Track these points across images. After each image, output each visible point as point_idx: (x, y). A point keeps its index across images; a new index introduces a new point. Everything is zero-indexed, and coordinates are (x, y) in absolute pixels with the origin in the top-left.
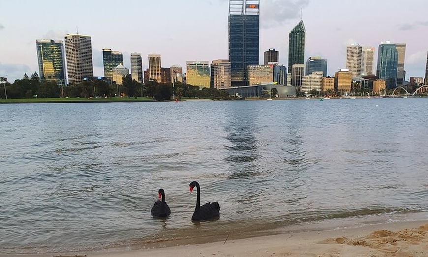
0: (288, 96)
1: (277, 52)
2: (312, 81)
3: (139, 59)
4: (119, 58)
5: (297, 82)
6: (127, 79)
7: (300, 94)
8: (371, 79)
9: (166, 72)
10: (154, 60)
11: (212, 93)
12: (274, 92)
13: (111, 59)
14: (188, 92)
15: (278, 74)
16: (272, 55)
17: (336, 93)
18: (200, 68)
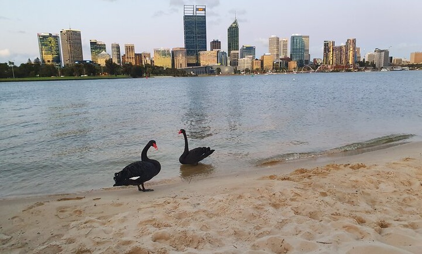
0: (228, 74)
1: (220, 42)
2: (245, 62)
3: (118, 48)
4: (102, 47)
5: (235, 63)
6: (109, 62)
7: (237, 72)
8: (287, 61)
9: (139, 56)
10: (129, 48)
11: (173, 72)
12: (219, 70)
13: (96, 47)
14: (156, 71)
15: (220, 57)
16: (216, 44)
17: (263, 70)
18: (164, 53)
